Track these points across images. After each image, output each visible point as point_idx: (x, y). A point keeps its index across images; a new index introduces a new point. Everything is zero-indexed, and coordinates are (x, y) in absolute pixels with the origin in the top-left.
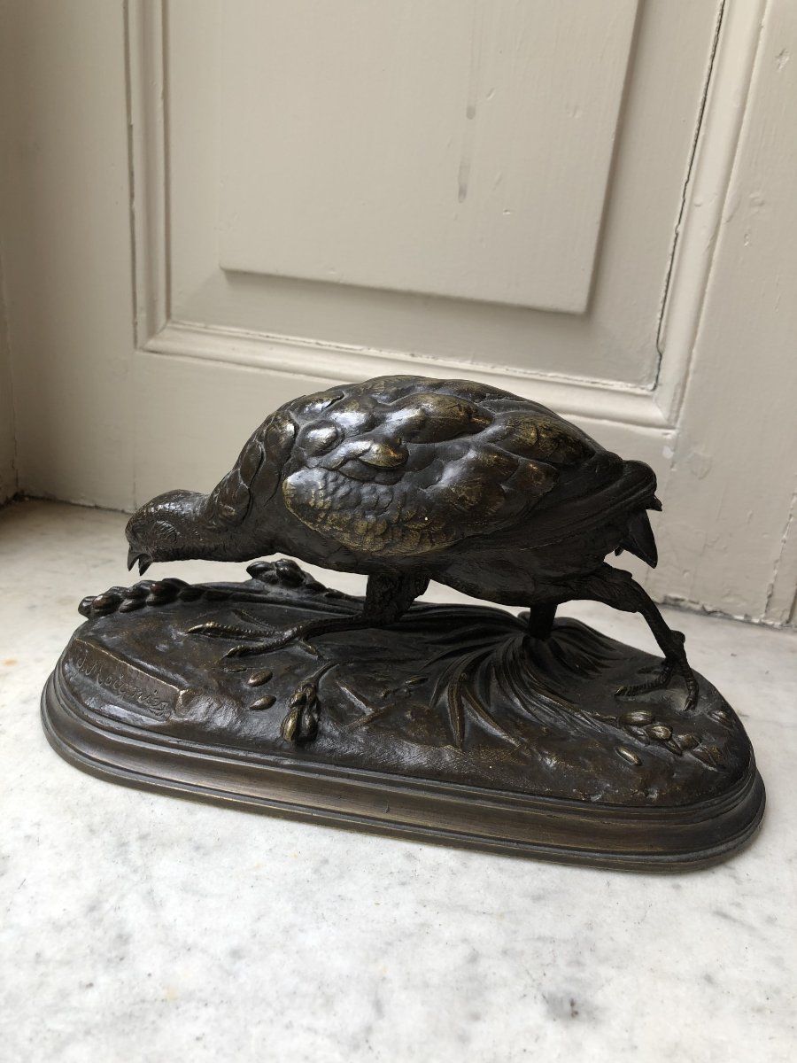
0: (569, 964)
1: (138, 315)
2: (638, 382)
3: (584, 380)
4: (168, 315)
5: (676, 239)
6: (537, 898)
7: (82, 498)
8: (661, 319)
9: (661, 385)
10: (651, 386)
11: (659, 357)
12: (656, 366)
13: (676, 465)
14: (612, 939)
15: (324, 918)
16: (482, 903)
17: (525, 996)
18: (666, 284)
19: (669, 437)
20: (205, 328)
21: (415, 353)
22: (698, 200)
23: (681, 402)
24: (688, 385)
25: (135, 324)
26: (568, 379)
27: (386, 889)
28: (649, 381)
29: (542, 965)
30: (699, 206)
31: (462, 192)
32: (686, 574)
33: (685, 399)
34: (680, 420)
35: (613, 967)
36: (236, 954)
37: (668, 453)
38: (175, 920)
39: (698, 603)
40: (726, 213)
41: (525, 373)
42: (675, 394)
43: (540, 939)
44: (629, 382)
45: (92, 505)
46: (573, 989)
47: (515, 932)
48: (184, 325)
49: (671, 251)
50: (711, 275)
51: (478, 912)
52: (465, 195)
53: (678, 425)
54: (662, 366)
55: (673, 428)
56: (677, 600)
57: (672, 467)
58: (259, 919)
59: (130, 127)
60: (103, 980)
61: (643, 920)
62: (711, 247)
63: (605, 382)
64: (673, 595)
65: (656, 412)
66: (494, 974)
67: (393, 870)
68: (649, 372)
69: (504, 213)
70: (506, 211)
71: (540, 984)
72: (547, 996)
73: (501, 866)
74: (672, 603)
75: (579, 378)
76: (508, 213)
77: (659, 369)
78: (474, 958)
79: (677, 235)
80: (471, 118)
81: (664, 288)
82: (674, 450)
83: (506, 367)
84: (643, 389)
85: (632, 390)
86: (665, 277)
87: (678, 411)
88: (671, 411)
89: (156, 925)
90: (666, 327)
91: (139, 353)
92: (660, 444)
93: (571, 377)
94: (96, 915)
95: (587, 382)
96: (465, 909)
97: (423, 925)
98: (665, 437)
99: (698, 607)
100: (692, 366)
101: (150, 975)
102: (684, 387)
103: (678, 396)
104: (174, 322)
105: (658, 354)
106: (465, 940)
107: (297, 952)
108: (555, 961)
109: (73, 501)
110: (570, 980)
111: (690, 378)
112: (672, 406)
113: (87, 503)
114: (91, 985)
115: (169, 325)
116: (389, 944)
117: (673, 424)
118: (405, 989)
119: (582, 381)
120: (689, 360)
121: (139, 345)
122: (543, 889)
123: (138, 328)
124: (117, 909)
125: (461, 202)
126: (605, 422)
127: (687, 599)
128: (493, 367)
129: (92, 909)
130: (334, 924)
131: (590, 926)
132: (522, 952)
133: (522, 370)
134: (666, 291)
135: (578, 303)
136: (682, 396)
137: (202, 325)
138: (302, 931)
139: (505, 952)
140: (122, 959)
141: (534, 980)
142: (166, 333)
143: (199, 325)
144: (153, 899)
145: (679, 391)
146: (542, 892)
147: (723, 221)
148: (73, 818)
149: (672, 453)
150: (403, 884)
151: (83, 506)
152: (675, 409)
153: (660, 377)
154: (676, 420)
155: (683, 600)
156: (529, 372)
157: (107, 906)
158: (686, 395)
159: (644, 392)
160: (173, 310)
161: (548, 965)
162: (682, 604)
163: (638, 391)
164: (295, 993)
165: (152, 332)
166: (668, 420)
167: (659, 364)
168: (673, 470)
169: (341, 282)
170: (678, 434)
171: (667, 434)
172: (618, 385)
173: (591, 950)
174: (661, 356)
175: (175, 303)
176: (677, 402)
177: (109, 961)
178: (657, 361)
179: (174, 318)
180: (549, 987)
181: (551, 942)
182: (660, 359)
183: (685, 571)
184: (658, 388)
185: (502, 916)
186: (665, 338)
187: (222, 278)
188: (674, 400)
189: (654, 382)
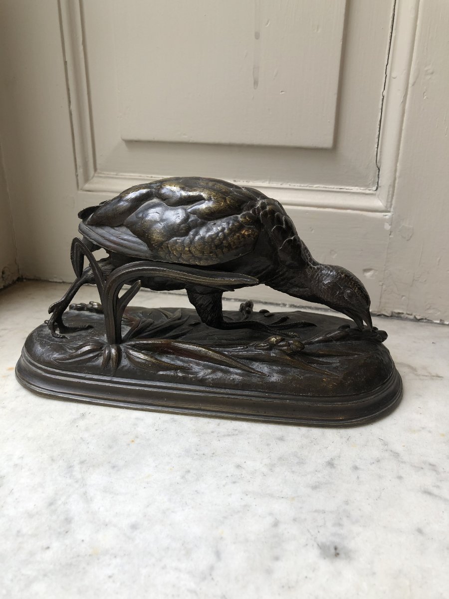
0: (334, 525)
1: (78, 170)
2: (367, 186)
3: (335, 188)
4: (95, 170)
5: (383, 99)
6: (315, 488)
7: (56, 277)
8: (377, 148)
9: (380, 187)
10: (374, 188)
11: (378, 171)
12: (377, 176)
13: (392, 233)
14: (360, 510)
15: (186, 504)
16: (282, 492)
17: (307, 545)
18: (379, 127)
19: (387, 217)
20: (116, 175)
21: (236, 180)
22: (394, 75)
23: (393, 195)
24: (396, 185)
25: (77, 176)
26: (326, 188)
27: (224, 486)
28: (373, 185)
29: (317, 526)
30: (394, 78)
31: (256, 83)
32: (404, 298)
33: (395, 194)
34: (392, 206)
35: (360, 526)
36: (134, 527)
37: (387, 227)
38: (99, 509)
39: (411, 315)
40: (411, 81)
41: (300, 186)
42: (389, 191)
43: (316, 511)
44: (361, 187)
45: (61, 281)
46: (337, 540)
47: (301, 508)
48: (104, 174)
49: (380, 107)
50: (405, 119)
51: (278, 497)
52: (257, 85)
53: (392, 210)
54: (380, 176)
55: (389, 212)
56: (399, 313)
57: (390, 235)
58: (148, 506)
59: (66, 63)
60: (56, 545)
61: (379, 498)
62: (404, 102)
63: (347, 188)
64: (397, 311)
65: (378, 203)
66: (288, 532)
67: (228, 475)
68: (372, 180)
69: (281, 93)
70: (282, 92)
71: (316, 538)
72: (320, 544)
73: (293, 470)
74: (396, 315)
75: (333, 187)
76: (283, 93)
77: (379, 178)
78: (276, 524)
79: (383, 97)
80: (257, 39)
81: (378, 129)
82: (391, 225)
83: (289, 184)
84: (370, 190)
85: (364, 191)
86: (378, 123)
87: (391, 201)
88: (387, 202)
89: (88, 512)
90: (381, 152)
91: (80, 192)
92: (382, 221)
93: (327, 187)
94: (53, 507)
95: (337, 188)
96: (271, 496)
97: (245, 506)
98: (385, 217)
99: (412, 317)
100: (398, 174)
101: (83, 541)
102: (394, 187)
103: (391, 192)
104: (99, 173)
105: (377, 168)
106: (271, 514)
107: (170, 525)
108: (325, 524)
109: (50, 280)
110: (334, 534)
111: (397, 181)
112: (388, 199)
113: (58, 281)
114: (48, 548)
115: (96, 175)
116: (225, 518)
117: (389, 210)
118: (234, 543)
119: (333, 188)
120: (396, 171)
121: (80, 187)
122: (318, 482)
123: (79, 177)
124: (65, 503)
125: (255, 89)
126: (349, 211)
127: (405, 312)
128: (281, 184)
129: (51, 504)
130: (192, 508)
131: (347, 503)
132: (305, 519)
133: (298, 185)
134: (379, 131)
135: (328, 142)
136: (393, 192)
137: (115, 173)
138: (173, 512)
139: (295, 520)
140: (67, 532)
141: (312, 536)
142: (95, 180)
143: (112, 174)
144: (86, 497)
145: (391, 189)
146: (317, 484)
147: (410, 85)
148: (42, 453)
149: (390, 227)
150: (234, 482)
151: (56, 282)
152: (390, 200)
153: (379, 182)
154: (391, 207)
155: (403, 313)
156: (302, 185)
157: (60, 502)
158: (395, 191)
159: (371, 192)
160: (98, 166)
161: (321, 526)
162: (402, 316)
163: (368, 192)
164: (168, 548)
165: (87, 179)
166: (386, 207)
167: (379, 174)
168: (391, 236)
169: (191, 141)
170: (393, 215)
171: (386, 215)
172: (355, 189)
173: (348, 517)
174: (379, 170)
175: (98, 162)
176: (390, 196)
177: (60, 533)
178: (378, 173)
179: (98, 171)
180: (322, 539)
181: (323, 513)
182: (379, 172)
183: (403, 296)
184: (379, 189)
185: (293, 499)
186: (380, 159)
187: (124, 145)
188: (388, 195)
189: (376, 186)
